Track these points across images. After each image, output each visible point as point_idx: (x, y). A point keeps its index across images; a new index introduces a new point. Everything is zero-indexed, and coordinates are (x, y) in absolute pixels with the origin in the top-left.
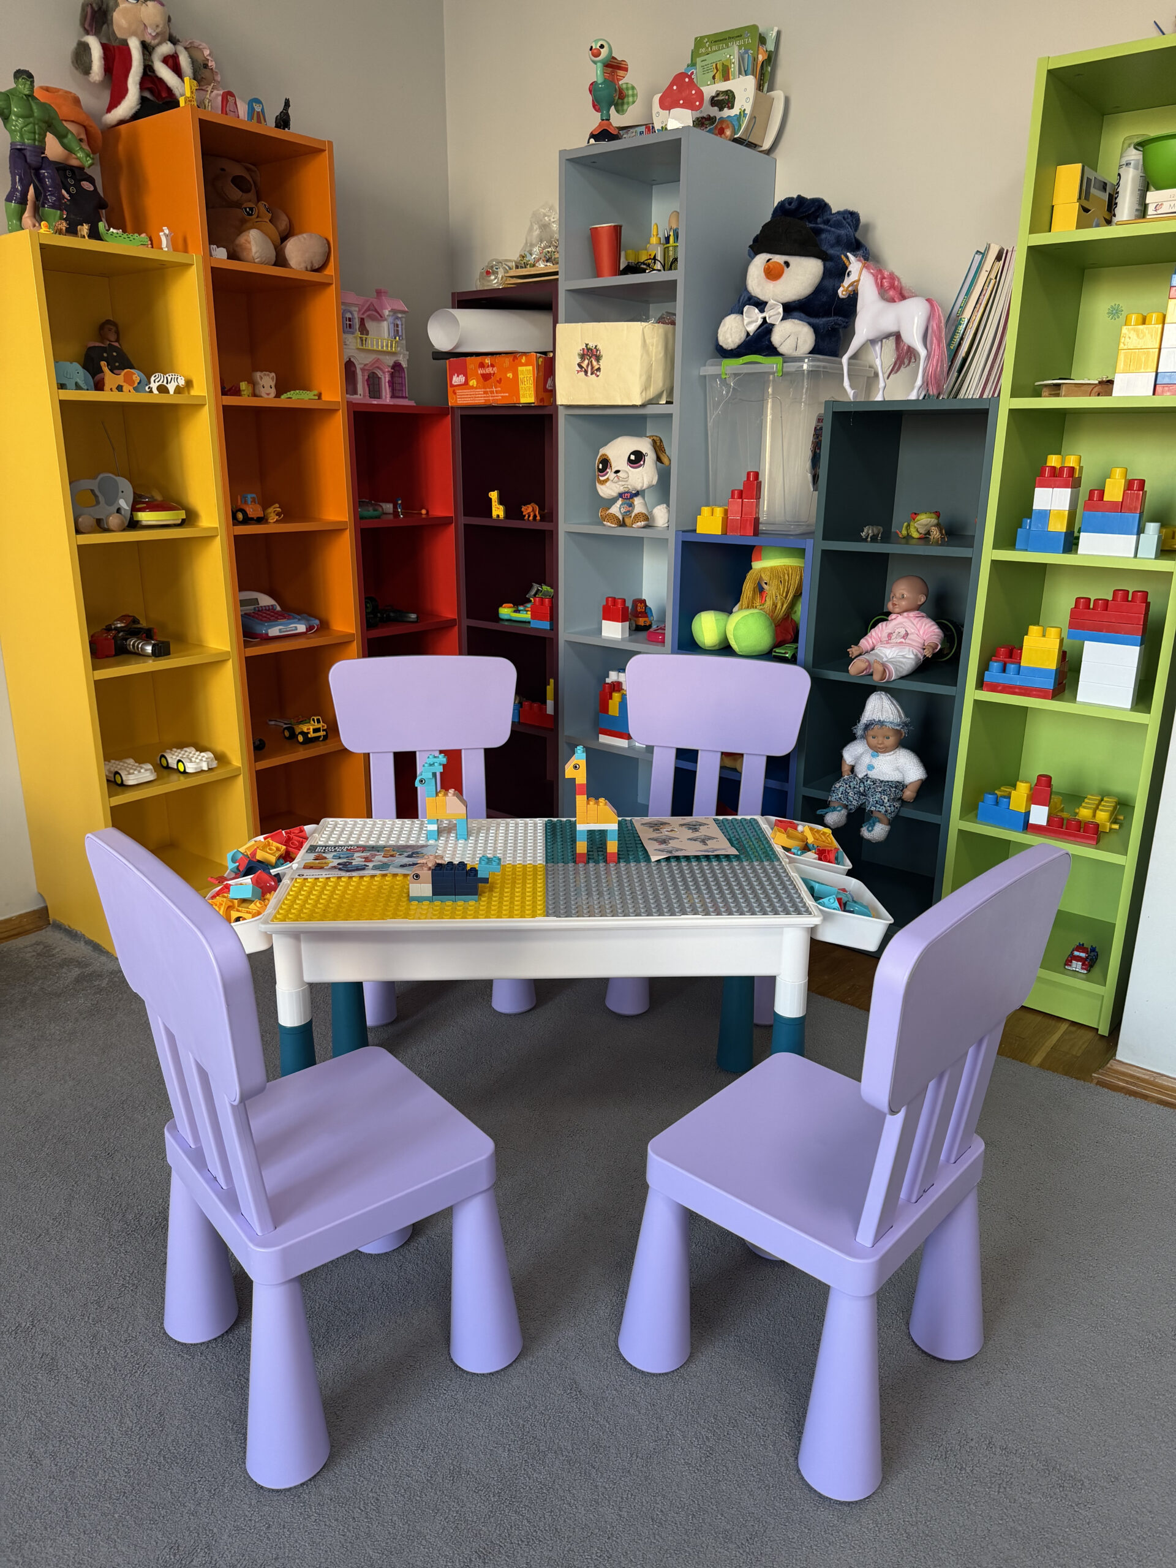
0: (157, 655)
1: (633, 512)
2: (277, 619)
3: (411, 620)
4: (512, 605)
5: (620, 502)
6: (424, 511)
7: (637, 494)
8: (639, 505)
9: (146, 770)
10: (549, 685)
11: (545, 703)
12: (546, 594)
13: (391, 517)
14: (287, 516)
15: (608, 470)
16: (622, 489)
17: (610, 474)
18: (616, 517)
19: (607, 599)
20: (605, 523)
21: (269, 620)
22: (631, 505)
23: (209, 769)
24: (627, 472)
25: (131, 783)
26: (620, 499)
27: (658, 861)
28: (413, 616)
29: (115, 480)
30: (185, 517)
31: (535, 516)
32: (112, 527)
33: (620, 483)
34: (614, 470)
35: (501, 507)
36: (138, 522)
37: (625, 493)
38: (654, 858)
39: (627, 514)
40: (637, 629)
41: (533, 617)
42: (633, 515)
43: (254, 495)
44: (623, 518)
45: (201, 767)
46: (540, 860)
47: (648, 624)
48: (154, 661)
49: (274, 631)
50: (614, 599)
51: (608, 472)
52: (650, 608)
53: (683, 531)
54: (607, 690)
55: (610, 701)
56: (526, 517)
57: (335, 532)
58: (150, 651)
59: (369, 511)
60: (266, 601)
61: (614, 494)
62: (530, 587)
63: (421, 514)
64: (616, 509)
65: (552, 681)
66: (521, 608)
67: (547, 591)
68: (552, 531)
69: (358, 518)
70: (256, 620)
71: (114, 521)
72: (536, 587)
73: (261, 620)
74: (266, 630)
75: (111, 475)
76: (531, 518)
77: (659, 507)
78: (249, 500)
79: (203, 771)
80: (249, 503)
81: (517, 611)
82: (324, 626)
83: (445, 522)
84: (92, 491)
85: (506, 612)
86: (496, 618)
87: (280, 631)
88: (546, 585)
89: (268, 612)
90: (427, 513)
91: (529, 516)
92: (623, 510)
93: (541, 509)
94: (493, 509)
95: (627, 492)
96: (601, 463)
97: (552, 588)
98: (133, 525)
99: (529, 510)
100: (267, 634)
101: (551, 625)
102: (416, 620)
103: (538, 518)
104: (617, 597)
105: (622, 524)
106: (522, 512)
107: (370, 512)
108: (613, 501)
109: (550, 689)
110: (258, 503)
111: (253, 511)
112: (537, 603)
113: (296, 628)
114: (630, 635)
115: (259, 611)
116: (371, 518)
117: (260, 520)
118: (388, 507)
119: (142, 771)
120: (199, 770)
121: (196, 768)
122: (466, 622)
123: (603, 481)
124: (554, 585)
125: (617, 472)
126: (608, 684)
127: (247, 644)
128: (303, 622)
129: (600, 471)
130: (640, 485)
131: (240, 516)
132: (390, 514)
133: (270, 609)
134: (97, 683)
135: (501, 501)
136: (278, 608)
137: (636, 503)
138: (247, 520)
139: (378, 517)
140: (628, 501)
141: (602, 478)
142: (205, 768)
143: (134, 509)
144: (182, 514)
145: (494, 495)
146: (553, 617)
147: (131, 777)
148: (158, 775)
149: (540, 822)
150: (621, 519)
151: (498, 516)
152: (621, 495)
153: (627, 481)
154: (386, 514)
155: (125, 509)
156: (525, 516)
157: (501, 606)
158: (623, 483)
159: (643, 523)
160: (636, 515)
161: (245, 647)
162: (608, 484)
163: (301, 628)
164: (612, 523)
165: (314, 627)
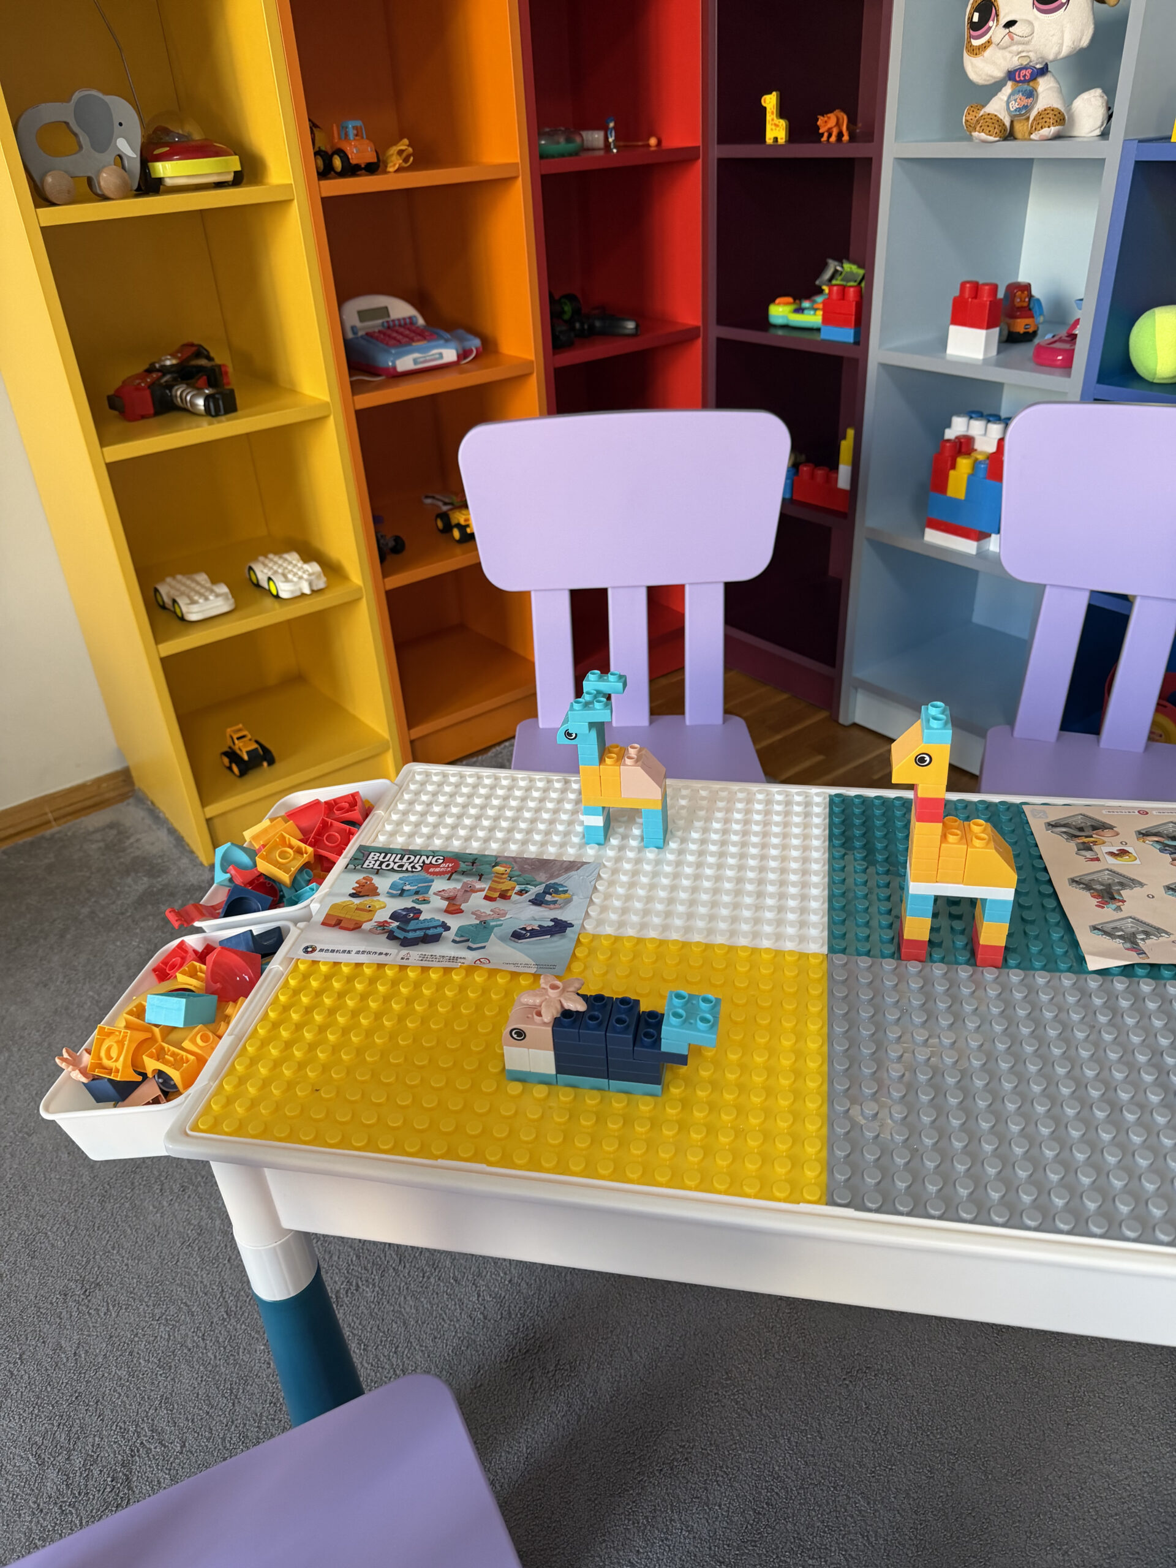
0: (213, 413)
1: (1032, 108)
2: (412, 340)
3: (627, 332)
4: (790, 300)
5: (1008, 89)
6: (653, 141)
7: (1044, 71)
8: (1047, 93)
9: (217, 595)
10: (844, 438)
11: (835, 468)
12: (849, 277)
13: (602, 153)
14: (421, 159)
15: (990, 23)
16: (1015, 62)
17: (996, 31)
18: (999, 120)
19: (963, 285)
20: (975, 134)
21: (399, 343)
22: (1031, 94)
23: (314, 592)
24: (1030, 23)
25: (193, 617)
26: (1010, 84)
27: (1103, 972)
28: (631, 325)
29: (106, 104)
30: (239, 169)
31: (840, 135)
32: (108, 193)
33: (1015, 48)
34: (1003, 21)
35: (783, 123)
36: (160, 180)
37: (1021, 69)
38: (1094, 963)
39: (1022, 113)
40: (1011, 339)
41: (826, 320)
42: (1033, 114)
43: (359, 123)
44: (1012, 122)
45: (300, 589)
46: (816, 942)
47: (1031, 330)
48: (210, 424)
49: (405, 363)
50: (976, 288)
51: (990, 28)
52: (1038, 300)
53: (1140, 141)
54: (947, 453)
55: (952, 473)
56: (825, 138)
57: (499, 183)
58: (202, 408)
59: (558, 143)
60: (401, 310)
61: (999, 74)
62: (823, 266)
63: (649, 146)
64: (999, 106)
65: (850, 433)
66: (806, 304)
67: (851, 273)
68: (870, 160)
69: (538, 157)
70: (381, 345)
71: (108, 180)
72: (832, 265)
73: (387, 344)
74: (394, 362)
75: (94, 92)
76: (833, 139)
77: (1085, 96)
78: (352, 133)
79: (303, 595)
80: (351, 137)
81: (799, 310)
82: (489, 347)
83: (684, 158)
84: (67, 124)
85: (780, 312)
86: (763, 323)
87: (415, 361)
88: (853, 262)
89: (402, 330)
90: (659, 143)
91: (830, 135)
92: (1014, 106)
93: (852, 121)
94: (768, 127)
95: (1025, 68)
96: (976, 10)
97: (860, 266)
98: (150, 186)
99: (830, 123)
100: (395, 368)
101: (857, 335)
102: (633, 331)
103: (846, 138)
104: (981, 282)
105: (1009, 135)
106: (818, 128)
107: (561, 145)
108: (994, 88)
109: (846, 447)
110: (367, 138)
111: (359, 152)
112: (835, 296)
113: (441, 356)
114: (999, 352)
115: (389, 327)
116: (562, 155)
117: (372, 168)
118: (595, 138)
119: (211, 597)
120: (298, 594)
121: (292, 592)
122: (717, 332)
123: (979, 48)
124: (866, 262)
125: (1011, 24)
126: (949, 441)
127: (356, 388)
128: (453, 344)
129: (975, 27)
130: (1055, 49)
131: (337, 163)
132: (599, 149)
133: (407, 324)
134: (111, 468)
135: (782, 113)
136: (421, 321)
137: (1040, 89)
138: (351, 170)
139: (576, 154)
140: (1025, 86)
141: (976, 43)
142: (307, 591)
143: (147, 157)
144: (233, 163)
145: (770, 101)
146: (860, 319)
147: (195, 608)
148: (236, 602)
149: (818, 795)
150: (1008, 124)
151: (776, 139)
152: (1011, 75)
153: (1027, 43)
154: (588, 150)
155: (129, 157)
156: (822, 135)
157: (773, 301)
158: (1020, 48)
159: (1053, 130)
160: (1039, 114)
161: (354, 393)
162: (988, 53)
163: (449, 355)
164: (989, 133)
165: (471, 351)
